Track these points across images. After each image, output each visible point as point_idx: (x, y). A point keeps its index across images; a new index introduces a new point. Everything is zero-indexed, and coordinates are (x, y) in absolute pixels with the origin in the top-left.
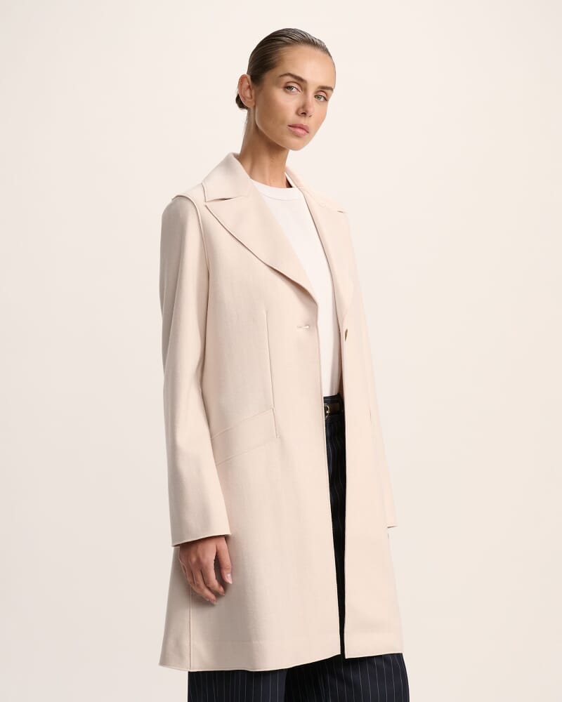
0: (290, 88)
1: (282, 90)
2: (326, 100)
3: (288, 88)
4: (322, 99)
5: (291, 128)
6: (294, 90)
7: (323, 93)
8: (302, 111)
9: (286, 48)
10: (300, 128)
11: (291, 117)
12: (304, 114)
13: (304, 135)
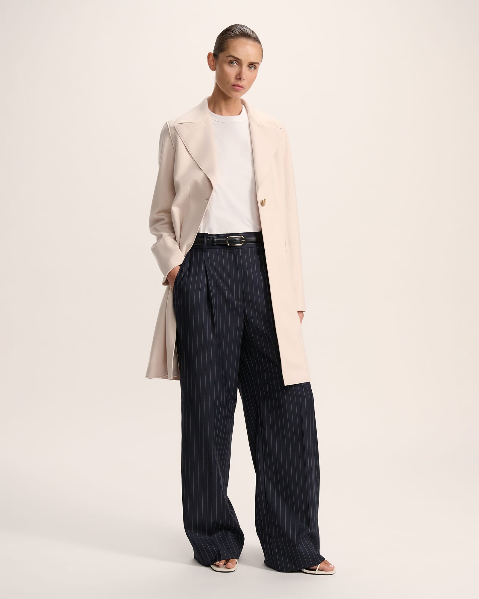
0: (233, 63)
1: (227, 64)
2: (255, 69)
3: (231, 63)
4: (253, 68)
5: (233, 86)
6: (235, 64)
7: (252, 65)
8: (238, 78)
9: (232, 40)
10: (238, 86)
11: (233, 80)
12: (240, 79)
13: (241, 90)
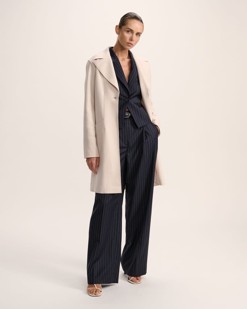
0: (129, 32)
1: (126, 32)
2: (139, 36)
3: (128, 31)
5: (128, 44)
6: (130, 32)
7: (138, 34)
8: (131, 39)
10: (130, 44)
11: (128, 41)
12: (132, 40)
13: (131, 46)
